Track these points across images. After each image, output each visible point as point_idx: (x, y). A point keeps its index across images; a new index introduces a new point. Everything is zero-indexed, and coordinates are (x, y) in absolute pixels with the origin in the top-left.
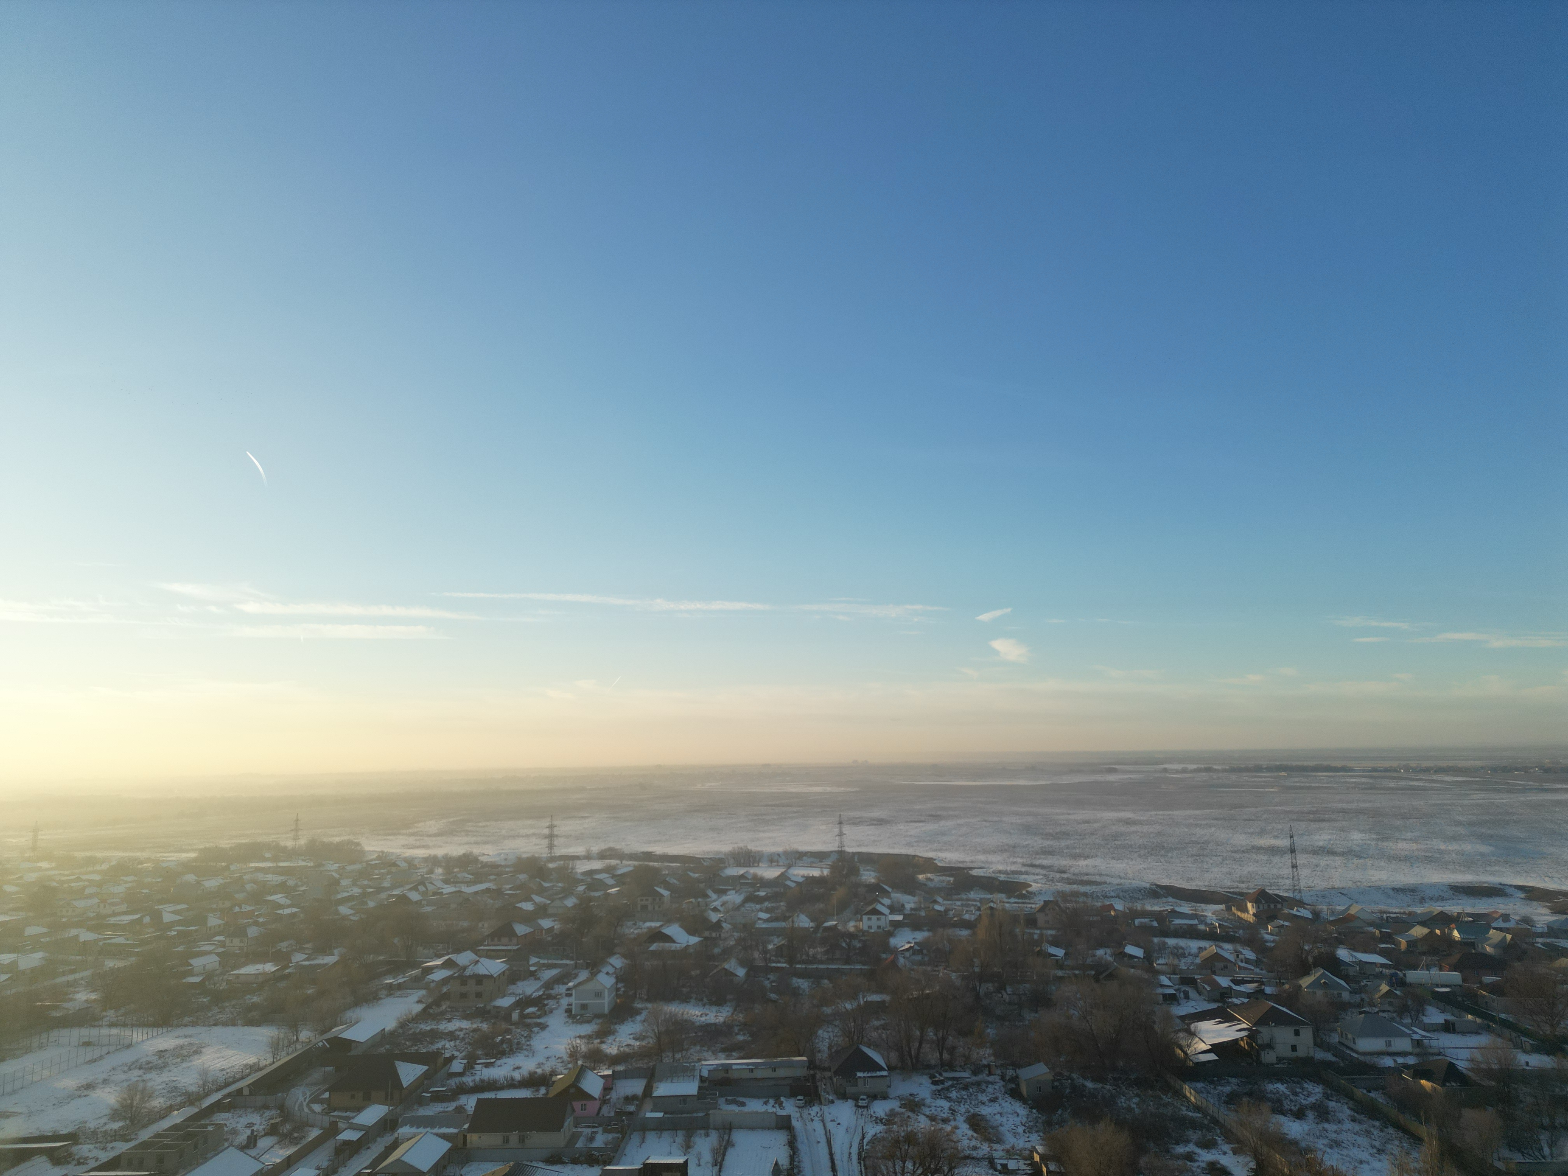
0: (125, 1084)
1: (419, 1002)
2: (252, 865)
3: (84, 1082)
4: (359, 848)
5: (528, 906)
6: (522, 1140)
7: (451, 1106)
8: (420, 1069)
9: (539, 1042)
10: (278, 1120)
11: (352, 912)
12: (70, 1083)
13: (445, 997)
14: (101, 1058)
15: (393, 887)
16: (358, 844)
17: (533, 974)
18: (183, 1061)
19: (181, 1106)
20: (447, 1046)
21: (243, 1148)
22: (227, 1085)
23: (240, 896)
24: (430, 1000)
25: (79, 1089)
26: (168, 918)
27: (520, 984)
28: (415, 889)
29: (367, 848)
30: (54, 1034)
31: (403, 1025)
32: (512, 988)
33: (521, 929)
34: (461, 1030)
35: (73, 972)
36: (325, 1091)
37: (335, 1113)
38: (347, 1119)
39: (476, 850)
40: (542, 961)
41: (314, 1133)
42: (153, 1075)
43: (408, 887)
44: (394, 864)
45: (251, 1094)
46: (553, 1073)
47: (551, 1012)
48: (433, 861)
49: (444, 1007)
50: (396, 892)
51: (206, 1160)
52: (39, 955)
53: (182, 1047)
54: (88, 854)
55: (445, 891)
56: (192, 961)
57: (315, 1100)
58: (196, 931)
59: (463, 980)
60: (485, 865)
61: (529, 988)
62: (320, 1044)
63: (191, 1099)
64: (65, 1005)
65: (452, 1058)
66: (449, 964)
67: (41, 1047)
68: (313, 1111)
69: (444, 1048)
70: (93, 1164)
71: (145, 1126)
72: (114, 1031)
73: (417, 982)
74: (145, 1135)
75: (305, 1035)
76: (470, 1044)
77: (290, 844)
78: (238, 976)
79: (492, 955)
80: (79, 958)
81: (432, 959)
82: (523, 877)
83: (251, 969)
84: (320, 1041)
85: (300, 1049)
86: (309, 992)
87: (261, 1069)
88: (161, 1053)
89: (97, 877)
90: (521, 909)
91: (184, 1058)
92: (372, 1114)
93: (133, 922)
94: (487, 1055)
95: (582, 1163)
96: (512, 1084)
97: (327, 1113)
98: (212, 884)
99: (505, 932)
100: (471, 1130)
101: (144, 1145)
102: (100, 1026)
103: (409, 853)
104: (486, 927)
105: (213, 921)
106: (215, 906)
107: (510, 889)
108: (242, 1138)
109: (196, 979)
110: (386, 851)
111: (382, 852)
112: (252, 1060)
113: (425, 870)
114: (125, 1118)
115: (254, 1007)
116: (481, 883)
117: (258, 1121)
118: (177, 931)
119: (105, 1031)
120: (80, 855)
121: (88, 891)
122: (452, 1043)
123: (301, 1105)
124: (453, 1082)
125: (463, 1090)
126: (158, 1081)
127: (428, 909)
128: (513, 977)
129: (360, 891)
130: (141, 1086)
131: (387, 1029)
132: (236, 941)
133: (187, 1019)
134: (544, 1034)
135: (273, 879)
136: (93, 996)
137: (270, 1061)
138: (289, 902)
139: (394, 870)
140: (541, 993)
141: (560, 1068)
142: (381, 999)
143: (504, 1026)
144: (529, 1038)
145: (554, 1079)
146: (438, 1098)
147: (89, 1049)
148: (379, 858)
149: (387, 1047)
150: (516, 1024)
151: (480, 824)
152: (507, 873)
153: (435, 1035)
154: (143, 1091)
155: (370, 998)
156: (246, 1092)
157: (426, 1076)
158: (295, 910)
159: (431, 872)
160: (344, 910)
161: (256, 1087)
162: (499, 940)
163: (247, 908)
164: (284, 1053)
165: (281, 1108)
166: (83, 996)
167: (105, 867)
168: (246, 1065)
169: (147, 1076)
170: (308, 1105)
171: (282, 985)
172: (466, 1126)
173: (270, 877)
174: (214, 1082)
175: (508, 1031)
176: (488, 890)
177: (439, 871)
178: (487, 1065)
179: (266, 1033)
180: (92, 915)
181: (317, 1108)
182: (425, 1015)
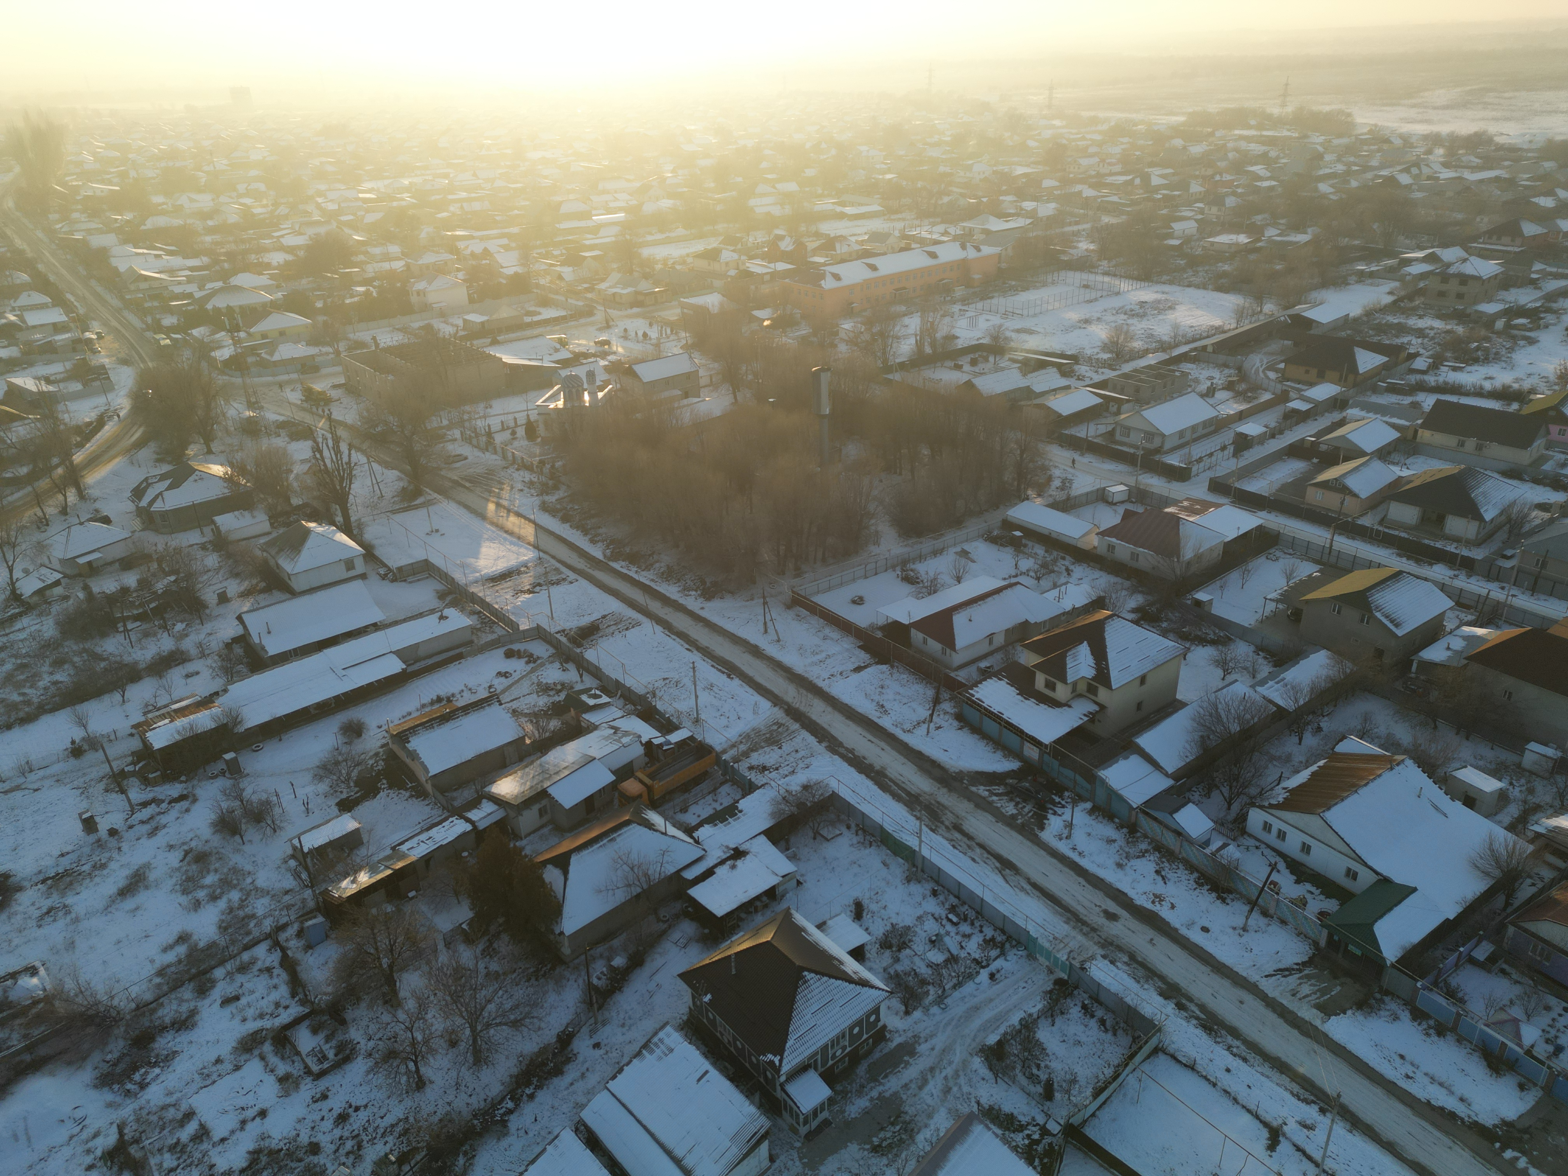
0: (1113, 325)
1: (1390, 293)
2: (1237, 132)
3: (1083, 317)
4: (1349, 119)
5: (1547, 202)
6: (1479, 448)
7: (1407, 400)
8: (1379, 360)
9: (1523, 357)
10: (1235, 379)
11: (1332, 190)
12: (1073, 316)
13: (1421, 292)
14: (1096, 300)
15: (1382, 167)
16: (1349, 115)
17: (1534, 283)
18: (1159, 313)
19: (1155, 351)
20: (1414, 341)
21: (1202, 396)
22: (1194, 340)
23: (1222, 164)
24: (1403, 293)
25: (1079, 321)
26: (1156, 181)
27: (1513, 291)
28: (1407, 170)
29: (1359, 120)
30: (1063, 274)
31: (1369, 313)
32: (1503, 294)
33: (1530, 229)
34: (1432, 328)
35: (1077, 223)
36: (1282, 362)
37: (1288, 383)
38: (1299, 390)
39: (1492, 129)
40: (1549, 269)
41: (1266, 396)
42: (1134, 321)
43: (1399, 168)
44: (1387, 141)
45: (1214, 352)
46: (1533, 391)
47: (1546, 327)
48: (1435, 140)
49: (1417, 303)
50: (1384, 173)
51: (1172, 398)
52: (1053, 205)
53: (1158, 302)
54: (1092, 114)
55: (1442, 176)
56: (1173, 225)
57: (1271, 368)
58: (1179, 196)
59: (1445, 277)
60: (1501, 148)
61: (1525, 297)
62: (1282, 319)
63: (1163, 347)
64: (1072, 251)
65: (1417, 355)
66: (1431, 258)
67: (1053, 283)
68: (1267, 377)
69: (1409, 343)
70: (1088, 382)
71: (1127, 361)
72: (1107, 279)
73: (1390, 273)
74: (1127, 368)
75: (1269, 308)
76: (1439, 344)
77: (1276, 111)
78: (1212, 244)
79: (1485, 255)
80: (1082, 211)
81: (1413, 250)
82: (1549, 165)
83: (1224, 239)
84: (1282, 316)
85: (1262, 320)
86: (1278, 267)
87: (1225, 332)
88: (1142, 304)
89: (1098, 137)
90: (1536, 204)
91: (1161, 311)
92: (1324, 391)
93: (1126, 183)
94: (1457, 359)
95: (1545, 485)
96: (1479, 393)
97: (1281, 382)
98: (1197, 150)
99: (1511, 229)
100: (1424, 426)
101: (1125, 376)
102: (1096, 273)
103: (1407, 128)
104: (1484, 223)
105: (1196, 188)
106: (1197, 173)
107: (1528, 180)
108: (1204, 387)
109: (1176, 242)
110: (1380, 124)
111: (1376, 125)
112: (1217, 322)
113: (1422, 150)
114: (1111, 352)
115: (1225, 274)
116: (1491, 169)
117: (1219, 377)
118: (1164, 195)
119: (1100, 278)
120: (1085, 114)
121: (1091, 150)
122: (1420, 341)
123: (1257, 371)
124: (1413, 379)
125: (1422, 387)
126: (1138, 326)
127: (1418, 195)
128: (1505, 282)
129: (1344, 168)
130: (1125, 327)
131: (1351, 315)
132: (1214, 210)
133: (1165, 278)
134: (1531, 349)
135: (1256, 148)
136: (1092, 247)
137: (1233, 326)
138: (1268, 174)
139: (1385, 147)
140: (1538, 304)
141: (1542, 386)
142: (1349, 284)
143: (1483, 332)
144: (1511, 350)
145: (1532, 397)
146: (1393, 389)
147: (1088, 291)
148: (1370, 132)
149: (1349, 332)
150: (1499, 333)
151: (1507, 95)
152: (1528, 159)
153: (1402, 329)
154: (1127, 332)
155: (1339, 282)
156: (1210, 349)
157: (1384, 367)
158: (1274, 183)
159: (1429, 152)
160: (1324, 187)
161: (1220, 347)
162: (1499, 238)
163: (1227, 177)
164: (1247, 322)
165: (1239, 369)
166: (1084, 246)
167: (1105, 127)
168: (1212, 326)
169: (1130, 321)
170: (1263, 371)
171: (1252, 257)
172: (1420, 422)
173: (1253, 146)
174: (1184, 336)
175: (1487, 339)
176: (1497, 179)
177: (1440, 151)
178: (1455, 369)
179: (1232, 301)
180: (1094, 173)
181: (1272, 375)
182: (1394, 307)
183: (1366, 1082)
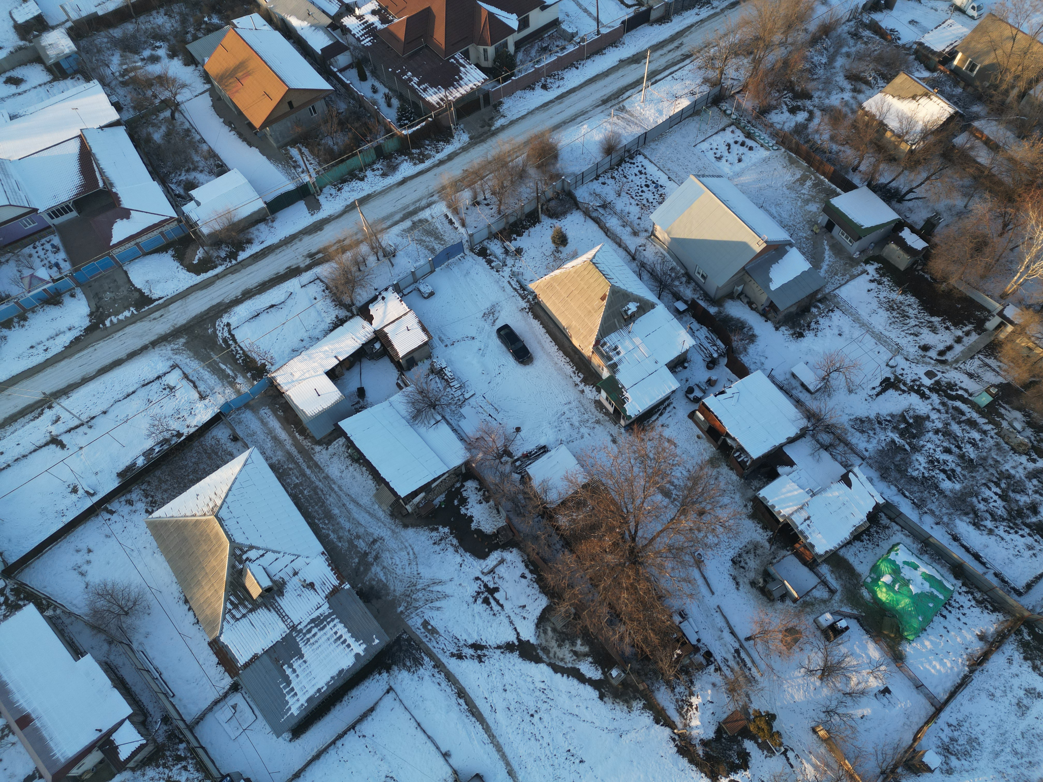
183: (41, 375)
